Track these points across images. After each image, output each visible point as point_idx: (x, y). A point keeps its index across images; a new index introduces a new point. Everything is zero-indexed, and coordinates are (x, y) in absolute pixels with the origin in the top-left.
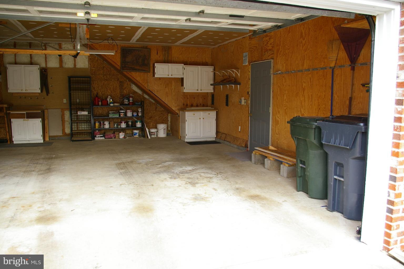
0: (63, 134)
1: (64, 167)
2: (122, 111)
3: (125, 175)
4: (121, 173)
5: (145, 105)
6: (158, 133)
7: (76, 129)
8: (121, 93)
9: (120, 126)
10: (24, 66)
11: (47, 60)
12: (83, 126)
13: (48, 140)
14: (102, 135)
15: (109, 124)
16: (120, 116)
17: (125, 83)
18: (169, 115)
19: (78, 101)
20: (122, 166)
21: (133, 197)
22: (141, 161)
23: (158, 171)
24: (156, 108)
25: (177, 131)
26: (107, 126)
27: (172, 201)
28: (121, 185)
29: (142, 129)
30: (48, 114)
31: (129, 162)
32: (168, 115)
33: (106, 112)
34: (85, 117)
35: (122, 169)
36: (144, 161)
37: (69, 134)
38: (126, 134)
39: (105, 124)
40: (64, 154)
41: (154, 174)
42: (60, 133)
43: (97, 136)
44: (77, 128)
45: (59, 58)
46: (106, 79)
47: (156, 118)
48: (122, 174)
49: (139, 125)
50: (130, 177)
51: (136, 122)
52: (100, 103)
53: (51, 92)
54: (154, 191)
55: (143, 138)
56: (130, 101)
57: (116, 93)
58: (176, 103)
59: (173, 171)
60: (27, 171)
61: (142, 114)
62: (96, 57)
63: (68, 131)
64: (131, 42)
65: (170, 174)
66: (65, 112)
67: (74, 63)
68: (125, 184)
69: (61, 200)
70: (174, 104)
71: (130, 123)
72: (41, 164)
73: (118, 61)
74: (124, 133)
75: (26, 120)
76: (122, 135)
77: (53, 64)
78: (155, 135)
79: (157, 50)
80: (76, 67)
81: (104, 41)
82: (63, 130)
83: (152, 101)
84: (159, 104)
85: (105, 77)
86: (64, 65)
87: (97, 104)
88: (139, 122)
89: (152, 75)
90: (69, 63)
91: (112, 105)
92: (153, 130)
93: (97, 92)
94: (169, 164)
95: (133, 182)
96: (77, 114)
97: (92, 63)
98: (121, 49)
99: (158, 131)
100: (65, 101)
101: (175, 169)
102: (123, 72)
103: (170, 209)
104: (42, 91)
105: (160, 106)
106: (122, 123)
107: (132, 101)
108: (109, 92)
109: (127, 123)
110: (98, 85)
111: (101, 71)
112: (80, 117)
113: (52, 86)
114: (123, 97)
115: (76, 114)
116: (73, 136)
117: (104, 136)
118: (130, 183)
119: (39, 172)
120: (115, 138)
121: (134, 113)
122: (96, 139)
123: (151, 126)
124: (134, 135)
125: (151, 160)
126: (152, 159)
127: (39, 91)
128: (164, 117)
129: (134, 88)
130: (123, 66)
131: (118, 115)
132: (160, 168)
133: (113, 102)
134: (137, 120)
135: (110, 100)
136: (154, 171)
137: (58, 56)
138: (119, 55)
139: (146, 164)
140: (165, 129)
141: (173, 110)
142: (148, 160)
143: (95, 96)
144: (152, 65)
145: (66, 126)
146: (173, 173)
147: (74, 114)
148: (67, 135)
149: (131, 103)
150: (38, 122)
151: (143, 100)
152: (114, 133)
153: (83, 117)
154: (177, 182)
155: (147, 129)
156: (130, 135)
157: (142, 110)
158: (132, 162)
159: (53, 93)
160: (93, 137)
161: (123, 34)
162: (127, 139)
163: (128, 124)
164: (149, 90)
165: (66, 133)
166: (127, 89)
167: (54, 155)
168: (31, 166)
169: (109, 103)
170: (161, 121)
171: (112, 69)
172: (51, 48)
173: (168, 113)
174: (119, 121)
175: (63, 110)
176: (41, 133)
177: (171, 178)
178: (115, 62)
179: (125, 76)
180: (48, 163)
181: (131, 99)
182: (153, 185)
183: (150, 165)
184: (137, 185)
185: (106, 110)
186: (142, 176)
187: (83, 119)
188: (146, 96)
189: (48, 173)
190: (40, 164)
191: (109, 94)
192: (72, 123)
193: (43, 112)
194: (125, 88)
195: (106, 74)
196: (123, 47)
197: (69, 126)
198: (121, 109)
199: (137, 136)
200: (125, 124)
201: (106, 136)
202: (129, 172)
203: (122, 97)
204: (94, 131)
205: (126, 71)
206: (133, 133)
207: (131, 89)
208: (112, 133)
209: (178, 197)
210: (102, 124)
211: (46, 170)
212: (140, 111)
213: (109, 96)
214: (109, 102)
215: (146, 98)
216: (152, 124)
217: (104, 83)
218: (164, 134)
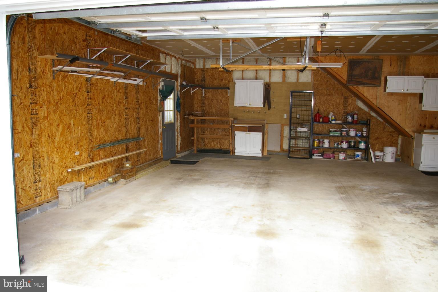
0: (280, 149)
1: (281, 184)
2: (344, 130)
3: (346, 201)
4: (341, 197)
5: (371, 125)
6: (384, 157)
7: (294, 146)
8: (344, 109)
9: (341, 146)
10: (251, 81)
11: (271, 75)
12: (301, 143)
13: (266, 155)
14: (320, 154)
15: (329, 142)
16: (341, 134)
17: (350, 99)
18: (400, 137)
19: (298, 117)
20: (342, 190)
21: (356, 226)
22: (364, 187)
23: (385, 202)
24: (384, 128)
25: (409, 157)
26: (326, 144)
27: (404, 240)
28: (342, 211)
29: (366, 151)
30: (268, 129)
31: (350, 187)
32: (398, 136)
33: (326, 130)
34: (304, 134)
35: (342, 193)
36: (368, 187)
37: (287, 150)
38: (346, 155)
39: (324, 143)
40: (282, 170)
41: (380, 204)
42: (278, 149)
43: (315, 154)
44: (295, 144)
45: (282, 73)
46: (328, 94)
47: (383, 139)
48: (343, 199)
49: (362, 146)
50: (352, 203)
51: (360, 142)
52: (321, 120)
53: (272, 106)
54: (380, 224)
55: (366, 162)
56: (354, 119)
57: (339, 110)
58: (410, 123)
59: (404, 204)
60: (248, 183)
61: (367, 134)
62: (319, 71)
63: (286, 147)
64: (361, 52)
65: (400, 207)
66: (285, 127)
67: (297, 77)
68: (346, 211)
69: (279, 217)
70: (407, 124)
71: (352, 144)
72: (261, 178)
73: (344, 74)
74: (344, 154)
75: (248, 133)
76: (342, 156)
77: (277, 78)
78: (380, 158)
79: (391, 61)
80: (299, 82)
81: (332, 53)
82: (281, 146)
83: (380, 119)
84: (388, 124)
85: (328, 91)
86: (287, 80)
87: (317, 121)
88: (362, 143)
89: (383, 90)
90: (292, 77)
91: (333, 122)
92: (379, 154)
93: (318, 108)
94: (398, 195)
95: (356, 210)
96: (297, 130)
97: (315, 77)
98: (348, 61)
99: (384, 155)
100: (285, 116)
101: (407, 202)
102: (349, 87)
103: (401, 249)
104: (264, 106)
105: (389, 126)
106: (343, 142)
107: (356, 119)
108: (331, 108)
109: (348, 142)
110: (320, 100)
111: (324, 85)
112: (299, 134)
113: (274, 101)
114: (347, 114)
115: (295, 130)
116: (291, 152)
117: (322, 156)
118: (352, 211)
119: (258, 186)
120: (334, 158)
121: (357, 132)
122: (314, 157)
123: (376, 149)
124: (356, 157)
125: (376, 188)
126: (377, 186)
127: (262, 106)
128: (393, 139)
129: (360, 104)
130: (350, 80)
131: (339, 133)
132: (388, 198)
133: (335, 119)
134: (360, 141)
135: (332, 117)
136: (380, 201)
137: (282, 71)
138: (346, 68)
139: (371, 192)
140: (393, 153)
141: (406, 131)
142: (372, 187)
143: (316, 112)
144: (383, 79)
145: (284, 142)
146: (404, 206)
147: (294, 130)
148: (285, 151)
149: (355, 121)
150: (258, 136)
151: (369, 118)
152: (333, 153)
153: (302, 134)
154: (408, 219)
155: (372, 152)
156: (351, 156)
157: (367, 129)
158: (353, 187)
159: (274, 108)
160: (311, 155)
161: (352, 44)
162: (347, 160)
163: (350, 144)
164: (378, 107)
165: (283, 149)
166: (352, 105)
167: (272, 170)
168: (251, 179)
169: (330, 121)
170: (389, 143)
171: (336, 83)
172: (275, 63)
173: (399, 135)
174: (340, 139)
175: (282, 125)
176: (260, 147)
177: (401, 212)
178: (340, 75)
179: (351, 91)
180: (267, 177)
181: (355, 116)
182: (378, 217)
183: (375, 193)
184: (359, 214)
185: (327, 128)
186: (366, 204)
187: (302, 136)
188: (373, 114)
189: (266, 187)
190: (259, 177)
191: (331, 110)
192: (290, 139)
193: (264, 126)
194: (350, 104)
195: (329, 89)
196: (350, 59)
197: (288, 142)
198: (343, 128)
199: (359, 158)
200: (347, 144)
201: (325, 155)
202: (351, 198)
203: (345, 114)
204: (312, 149)
205: (352, 86)
206: (355, 155)
207: (356, 105)
208: (331, 152)
209: (410, 236)
210: (321, 142)
211: (265, 184)
212: (365, 130)
213: (331, 113)
214: (330, 119)
215: (372, 116)
216: (377, 146)
217: (326, 99)
218: (392, 159)
